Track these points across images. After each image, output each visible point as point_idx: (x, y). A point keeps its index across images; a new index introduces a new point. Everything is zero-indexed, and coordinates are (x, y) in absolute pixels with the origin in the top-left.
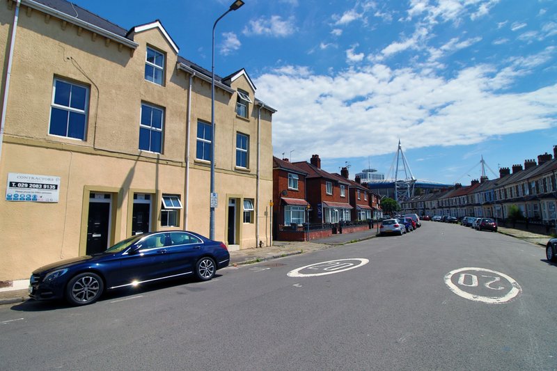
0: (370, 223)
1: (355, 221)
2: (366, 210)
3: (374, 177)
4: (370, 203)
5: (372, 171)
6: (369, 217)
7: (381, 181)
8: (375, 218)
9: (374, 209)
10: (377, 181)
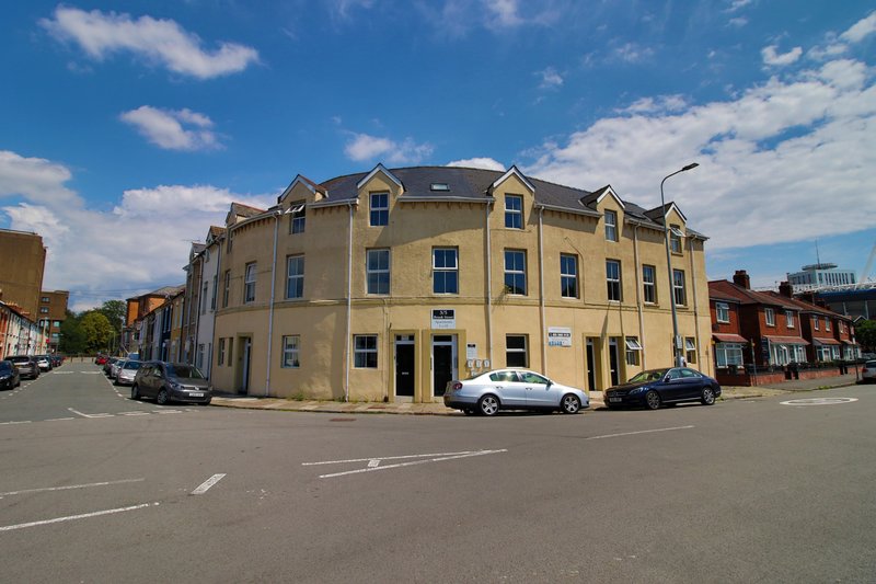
0: (842, 366)
1: (813, 362)
2: (830, 346)
3: (830, 279)
4: (836, 334)
5: (826, 267)
6: (836, 356)
7: (848, 286)
8: (847, 358)
9: (846, 345)
10: (840, 287)
